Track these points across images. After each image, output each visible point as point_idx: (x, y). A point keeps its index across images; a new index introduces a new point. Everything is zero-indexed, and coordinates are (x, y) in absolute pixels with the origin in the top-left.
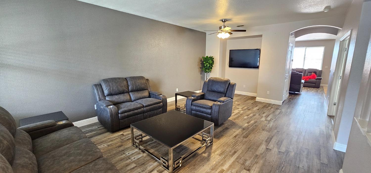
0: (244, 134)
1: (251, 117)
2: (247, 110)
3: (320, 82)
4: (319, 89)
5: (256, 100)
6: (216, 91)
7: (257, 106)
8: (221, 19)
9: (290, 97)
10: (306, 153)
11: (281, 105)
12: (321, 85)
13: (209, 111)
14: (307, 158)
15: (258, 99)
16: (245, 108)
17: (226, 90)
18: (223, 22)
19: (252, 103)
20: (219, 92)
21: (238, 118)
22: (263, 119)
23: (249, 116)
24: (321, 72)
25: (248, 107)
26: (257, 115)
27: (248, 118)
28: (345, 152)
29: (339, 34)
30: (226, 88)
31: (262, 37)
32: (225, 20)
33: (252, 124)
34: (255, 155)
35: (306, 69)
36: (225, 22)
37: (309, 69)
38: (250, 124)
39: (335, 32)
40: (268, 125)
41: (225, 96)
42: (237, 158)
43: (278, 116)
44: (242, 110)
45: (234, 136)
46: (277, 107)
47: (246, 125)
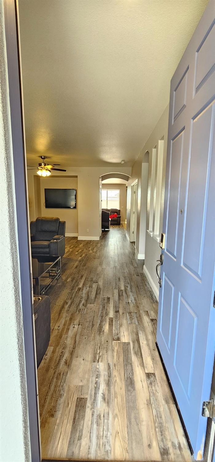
0: (82, 264)
1: (81, 252)
2: (74, 248)
3: (120, 219)
4: (120, 225)
5: (78, 239)
6: (48, 230)
7: (81, 244)
8: (40, 155)
9: (103, 233)
10: (125, 265)
11: (99, 240)
12: (121, 222)
13: (47, 250)
14: (127, 267)
15: (80, 238)
16: (72, 246)
17: (58, 228)
18: (42, 158)
19: (76, 242)
20: (51, 232)
21: (70, 254)
22: (91, 252)
23: (79, 252)
24: (120, 211)
25: (74, 245)
26: (85, 250)
27: (79, 253)
28: (144, 259)
29: (130, 181)
30: (58, 226)
31: (77, 177)
32: (44, 157)
33: (85, 257)
34: (96, 274)
35: (109, 209)
36: (44, 159)
37: (111, 209)
38: (82, 257)
39: (127, 179)
40: (96, 255)
41: (57, 235)
42: (85, 279)
43: (100, 248)
44: (70, 248)
45: (75, 267)
46: (97, 242)
47: (80, 258)
